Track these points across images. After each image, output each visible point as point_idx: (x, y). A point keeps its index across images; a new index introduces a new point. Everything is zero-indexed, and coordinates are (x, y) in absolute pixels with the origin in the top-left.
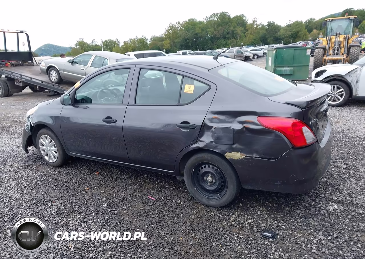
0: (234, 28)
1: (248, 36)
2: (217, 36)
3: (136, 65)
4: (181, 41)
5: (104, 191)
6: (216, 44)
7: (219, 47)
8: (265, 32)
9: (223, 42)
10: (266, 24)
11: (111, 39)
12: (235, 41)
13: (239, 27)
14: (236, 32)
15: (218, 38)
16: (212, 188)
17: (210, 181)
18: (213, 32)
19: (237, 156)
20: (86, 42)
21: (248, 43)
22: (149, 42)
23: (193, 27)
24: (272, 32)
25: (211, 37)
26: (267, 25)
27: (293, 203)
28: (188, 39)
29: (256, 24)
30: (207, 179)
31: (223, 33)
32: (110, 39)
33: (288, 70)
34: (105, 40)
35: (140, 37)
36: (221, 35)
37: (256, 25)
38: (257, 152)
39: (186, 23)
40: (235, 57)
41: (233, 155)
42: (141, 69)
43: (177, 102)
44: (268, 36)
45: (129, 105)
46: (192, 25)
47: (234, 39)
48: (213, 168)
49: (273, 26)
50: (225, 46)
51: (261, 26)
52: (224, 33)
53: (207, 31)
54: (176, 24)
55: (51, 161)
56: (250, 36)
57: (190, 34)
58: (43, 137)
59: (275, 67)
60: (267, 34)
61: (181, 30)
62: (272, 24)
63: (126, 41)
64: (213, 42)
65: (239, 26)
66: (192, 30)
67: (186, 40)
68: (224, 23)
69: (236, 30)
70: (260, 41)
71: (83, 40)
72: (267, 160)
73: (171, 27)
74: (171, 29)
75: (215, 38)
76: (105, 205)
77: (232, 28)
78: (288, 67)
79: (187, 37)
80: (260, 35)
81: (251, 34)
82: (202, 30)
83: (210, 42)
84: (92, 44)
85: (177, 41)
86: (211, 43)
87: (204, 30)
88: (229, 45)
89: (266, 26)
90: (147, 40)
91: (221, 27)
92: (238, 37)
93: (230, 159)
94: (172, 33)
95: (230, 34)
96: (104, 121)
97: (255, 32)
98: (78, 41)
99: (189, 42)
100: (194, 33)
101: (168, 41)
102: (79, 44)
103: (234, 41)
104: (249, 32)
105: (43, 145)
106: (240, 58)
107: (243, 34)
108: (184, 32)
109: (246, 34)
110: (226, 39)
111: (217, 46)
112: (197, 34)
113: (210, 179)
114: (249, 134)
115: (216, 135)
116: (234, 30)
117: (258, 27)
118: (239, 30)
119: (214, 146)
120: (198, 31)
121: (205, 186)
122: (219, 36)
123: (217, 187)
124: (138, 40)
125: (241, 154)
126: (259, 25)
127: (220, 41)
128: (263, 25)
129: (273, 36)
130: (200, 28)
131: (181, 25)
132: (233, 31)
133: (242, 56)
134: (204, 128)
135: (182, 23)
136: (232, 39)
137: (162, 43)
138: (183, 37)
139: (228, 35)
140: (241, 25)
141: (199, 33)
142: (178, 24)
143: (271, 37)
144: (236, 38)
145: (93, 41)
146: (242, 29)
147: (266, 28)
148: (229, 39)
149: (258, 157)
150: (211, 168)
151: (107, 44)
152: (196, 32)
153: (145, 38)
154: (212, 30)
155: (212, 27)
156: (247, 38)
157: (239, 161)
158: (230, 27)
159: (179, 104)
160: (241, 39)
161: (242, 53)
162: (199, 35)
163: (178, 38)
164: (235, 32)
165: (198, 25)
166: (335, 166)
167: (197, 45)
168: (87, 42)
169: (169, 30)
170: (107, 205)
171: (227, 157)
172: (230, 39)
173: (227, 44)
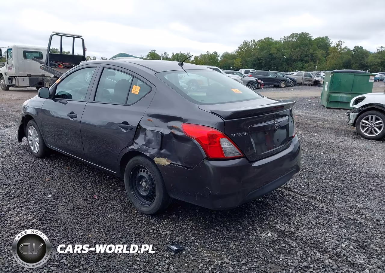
0: (314, 50)
1: (329, 61)
2: (294, 58)
3: (101, 64)
4: (254, 60)
5: (60, 184)
6: (291, 67)
7: (294, 70)
8: (350, 57)
9: (300, 64)
10: (352, 48)
11: (183, 53)
12: (314, 65)
13: (319, 50)
14: (316, 55)
15: (295, 61)
16: (145, 194)
17: (144, 186)
18: (290, 53)
19: (163, 162)
20: (157, 53)
21: (328, 68)
22: (220, 59)
23: (268, 47)
24: (358, 58)
25: (287, 59)
26: (354, 50)
27: (229, 223)
28: (261, 58)
29: (340, 48)
30: (142, 184)
31: (300, 56)
32: (181, 53)
33: (345, 97)
34: (177, 54)
35: (211, 52)
36: (298, 58)
37: (340, 50)
38: (180, 159)
39: (261, 42)
40: (303, 80)
41: (160, 160)
42: (104, 68)
43: (125, 102)
44: (353, 62)
45: (89, 101)
46: (267, 45)
47: (312, 63)
48: (147, 173)
49: (360, 52)
50: (301, 69)
51: (346, 50)
52: (302, 55)
53: (283, 52)
54: (250, 42)
55: (35, 152)
56: (332, 61)
57: (264, 54)
58: (30, 127)
59: (330, 93)
60: (351, 59)
61: (255, 49)
62: (359, 49)
63: (197, 56)
64: (288, 64)
65: (321, 49)
66: (267, 50)
67: (259, 59)
68: (302, 44)
69: (316, 52)
70: (343, 66)
71: (155, 52)
72: (186, 168)
73: (245, 45)
74: (245, 47)
75: (291, 60)
76: (50, 196)
77: (311, 51)
78: (346, 94)
79: (260, 57)
80: (343, 61)
81: (333, 58)
82: (278, 50)
83: (285, 63)
84: (163, 57)
85: (250, 60)
86: (286, 65)
87: (280, 51)
88: (306, 69)
89: (352, 51)
90: (219, 57)
91: (299, 49)
92: (318, 60)
93: (158, 164)
94: (246, 52)
95: (308, 57)
96: (68, 115)
97: (338, 57)
98: (150, 52)
99: (262, 62)
100: (268, 53)
101: (240, 59)
102: (151, 55)
103: (312, 64)
104: (331, 56)
105: (31, 136)
106: (308, 82)
107: (323, 58)
108: (258, 51)
109: (327, 58)
110: (304, 62)
111: (291, 68)
112: (271, 54)
113: (144, 184)
114: (174, 140)
115: (147, 138)
116: (313, 52)
117: (342, 51)
118: (320, 53)
119: (145, 149)
120: (273, 51)
121: (140, 191)
122: (296, 58)
123: (149, 193)
124: (209, 56)
125: (167, 160)
126: (343, 49)
127: (297, 64)
128: (349, 50)
129: (360, 62)
130: (275, 48)
131: (256, 43)
132: (312, 54)
133: (311, 80)
134: (139, 130)
135: (257, 42)
136: (311, 62)
137: (233, 61)
138: (257, 56)
139: (306, 58)
140: (323, 48)
141: (274, 53)
142: (252, 42)
143: (356, 63)
144: (315, 62)
145: (164, 53)
146: (324, 52)
147: (352, 53)
148: (306, 62)
149: (181, 165)
150: (145, 173)
151: (178, 58)
152: (271, 52)
153: (217, 55)
154: (289, 51)
155: (289, 47)
156: (328, 62)
157: (165, 167)
158: (309, 49)
159: (126, 104)
160: (321, 63)
161: (311, 77)
162: (273, 55)
163: (251, 56)
164: (314, 55)
165: (274, 45)
166: (309, 197)
167: (271, 66)
168: (159, 54)
169: (242, 48)
170: (52, 196)
171: (156, 162)
172: (308, 62)
173: (304, 67)
